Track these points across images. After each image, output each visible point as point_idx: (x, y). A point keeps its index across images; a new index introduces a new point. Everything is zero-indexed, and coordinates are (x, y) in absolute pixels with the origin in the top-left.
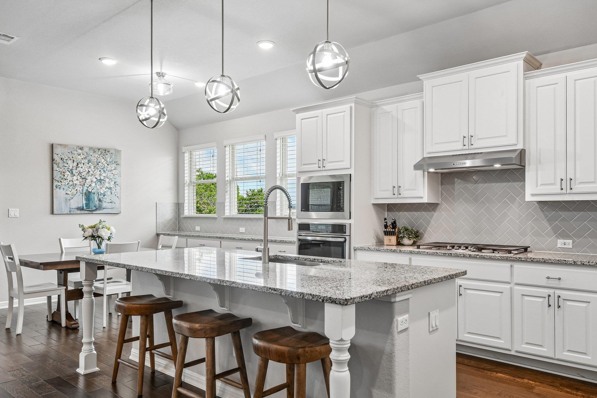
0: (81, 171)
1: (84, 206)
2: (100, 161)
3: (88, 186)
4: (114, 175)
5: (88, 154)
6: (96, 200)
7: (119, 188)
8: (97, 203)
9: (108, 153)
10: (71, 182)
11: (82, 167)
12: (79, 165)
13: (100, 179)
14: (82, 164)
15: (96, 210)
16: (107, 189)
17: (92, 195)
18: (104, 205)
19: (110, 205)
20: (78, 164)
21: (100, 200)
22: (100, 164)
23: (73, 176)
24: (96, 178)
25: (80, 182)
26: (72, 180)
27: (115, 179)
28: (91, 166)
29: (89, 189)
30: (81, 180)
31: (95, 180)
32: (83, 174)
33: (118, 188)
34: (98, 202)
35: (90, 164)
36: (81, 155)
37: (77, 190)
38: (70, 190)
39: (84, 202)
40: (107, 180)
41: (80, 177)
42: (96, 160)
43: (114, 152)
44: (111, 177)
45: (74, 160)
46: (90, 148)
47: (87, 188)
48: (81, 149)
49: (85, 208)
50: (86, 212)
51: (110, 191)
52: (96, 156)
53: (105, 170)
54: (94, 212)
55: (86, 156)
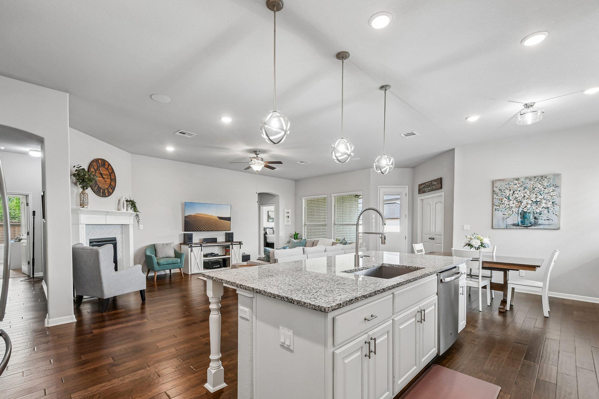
0: (517, 197)
1: (520, 223)
2: (537, 186)
3: (523, 207)
4: (552, 196)
5: (524, 183)
6: (531, 218)
7: (558, 207)
8: (533, 220)
9: (545, 179)
10: (508, 205)
11: (518, 194)
12: (516, 192)
13: (536, 201)
14: (518, 191)
15: (531, 226)
16: (544, 209)
17: (528, 214)
18: (540, 222)
19: (547, 222)
20: (514, 192)
21: (535, 218)
22: (536, 189)
23: (510, 201)
24: (531, 201)
25: (516, 205)
26: (509, 204)
27: (553, 199)
28: (527, 192)
29: (524, 210)
30: (517, 203)
31: (530, 202)
32: (518, 199)
33: (556, 208)
34: (533, 219)
35: (526, 190)
36: (517, 184)
37: (513, 211)
38: (507, 211)
39: (520, 220)
40: (544, 201)
41: (516, 201)
42: (532, 186)
43: (552, 177)
44: (549, 199)
45: (510, 189)
46: (526, 178)
47: (522, 209)
48: (517, 179)
49: (520, 224)
50: (521, 227)
51: (547, 210)
52: (532, 183)
53: (542, 193)
54: (529, 228)
55: (521, 185)
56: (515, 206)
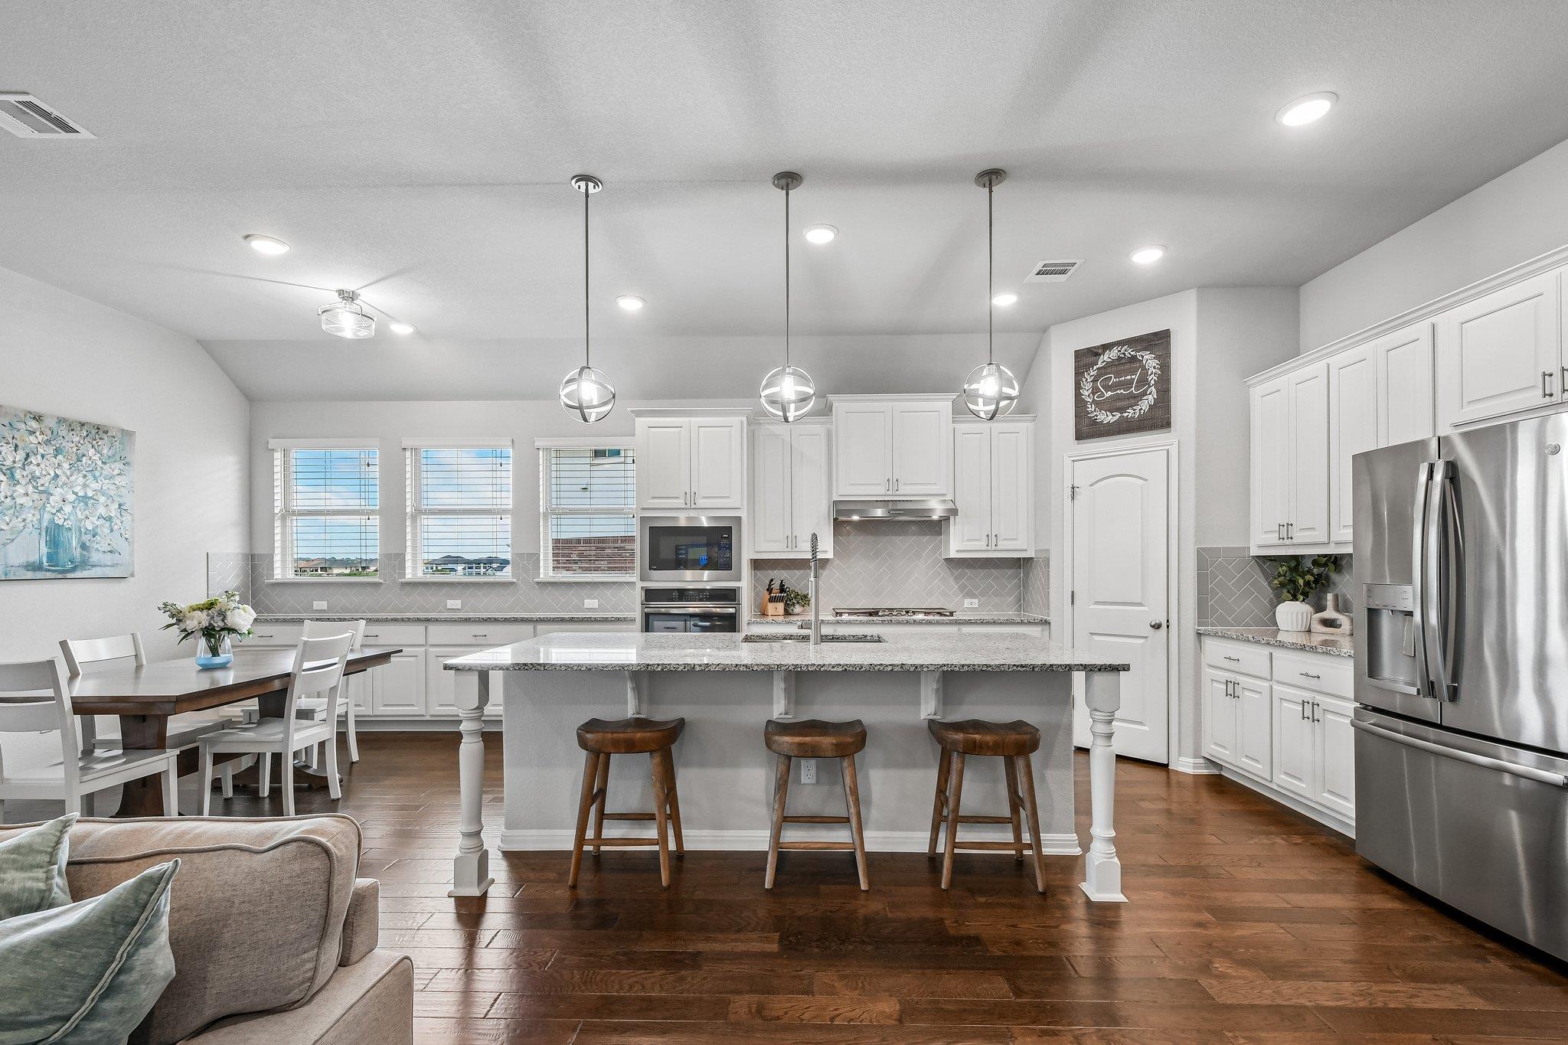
0: (37, 474)
1: (45, 560)
2: (86, 453)
3: (54, 511)
4: (118, 488)
5: (55, 433)
6: (74, 544)
7: (130, 518)
8: (77, 553)
9: (105, 436)
10: (9, 499)
11: (38, 465)
12: (32, 459)
13: (85, 497)
14: (39, 457)
15: (73, 570)
16: (101, 521)
17: (65, 534)
18: (95, 557)
19: (108, 559)
20: (28, 455)
21: (84, 546)
22: (84, 459)
23: (15, 485)
24: (74, 493)
25: (33, 501)
26: (12, 496)
27: (120, 496)
28: (64, 464)
29: (56, 518)
30: (36, 496)
31: (71, 497)
32: (40, 481)
33: (127, 518)
34: (79, 549)
35: (60, 457)
36: (38, 434)
37: (24, 520)
38: (7, 519)
39: (44, 550)
40: (102, 499)
41: (34, 487)
42: (75, 449)
43: (119, 435)
44: (112, 493)
45: (16, 446)
46: (61, 421)
47: (51, 516)
48: (38, 418)
49: (45, 564)
50: (49, 575)
51: (108, 524)
52: (77, 439)
53: (97, 474)
54: (69, 576)
55: (48, 438)
56: (31, 504)
